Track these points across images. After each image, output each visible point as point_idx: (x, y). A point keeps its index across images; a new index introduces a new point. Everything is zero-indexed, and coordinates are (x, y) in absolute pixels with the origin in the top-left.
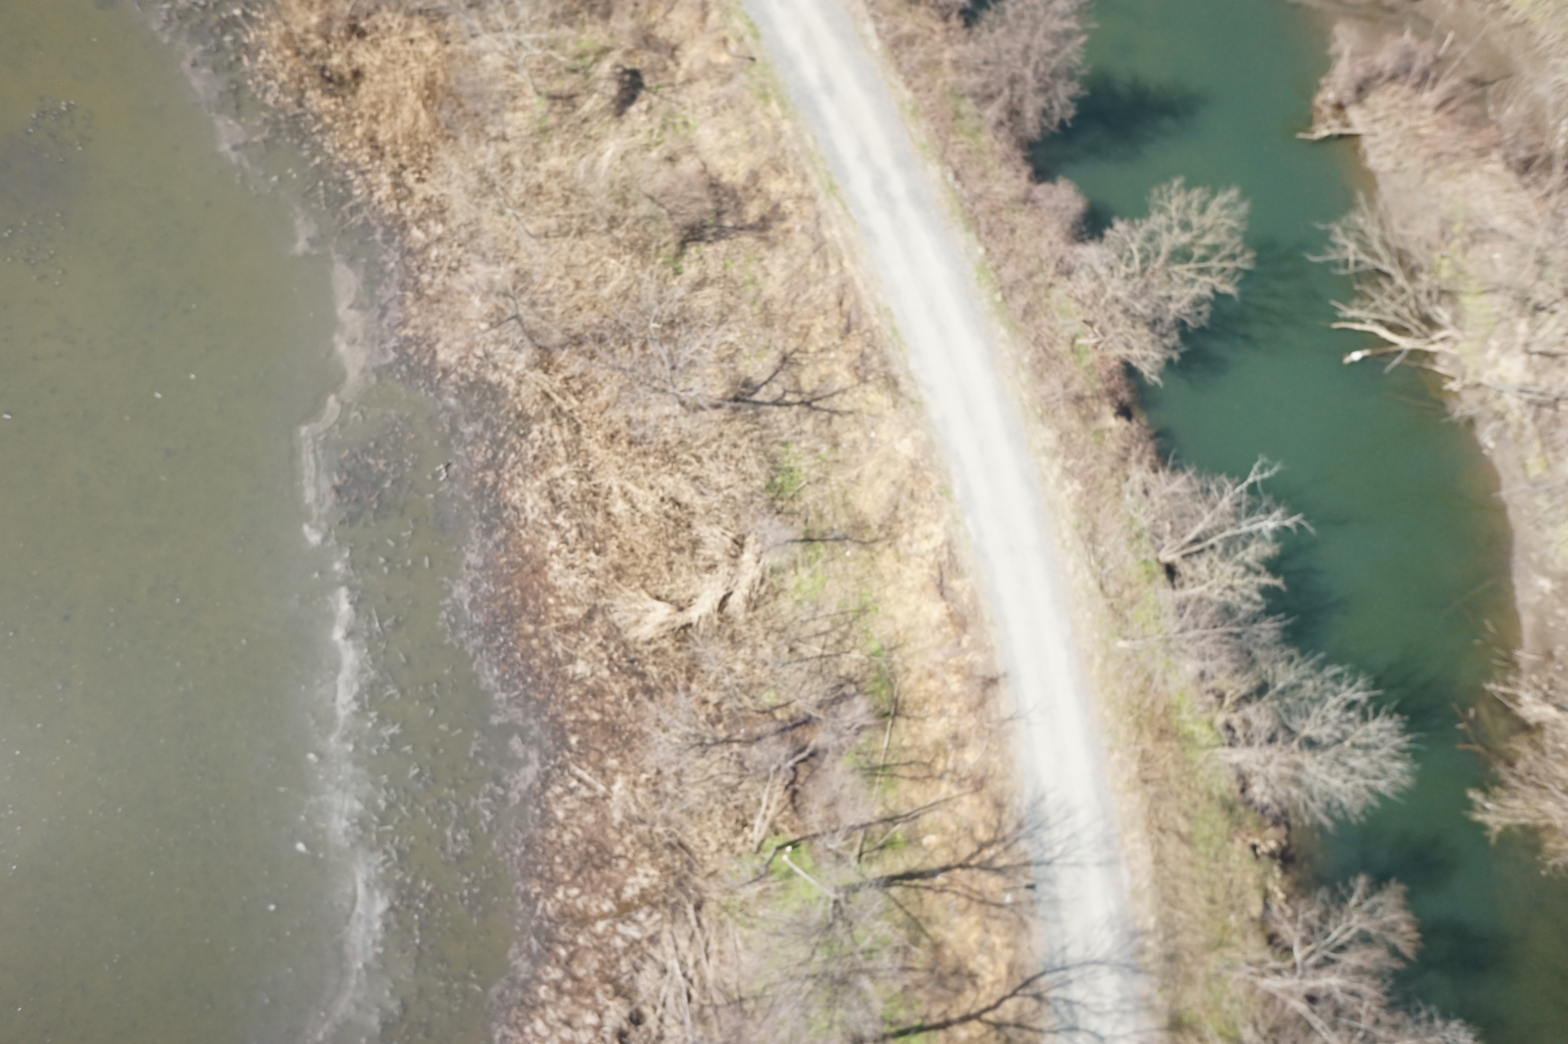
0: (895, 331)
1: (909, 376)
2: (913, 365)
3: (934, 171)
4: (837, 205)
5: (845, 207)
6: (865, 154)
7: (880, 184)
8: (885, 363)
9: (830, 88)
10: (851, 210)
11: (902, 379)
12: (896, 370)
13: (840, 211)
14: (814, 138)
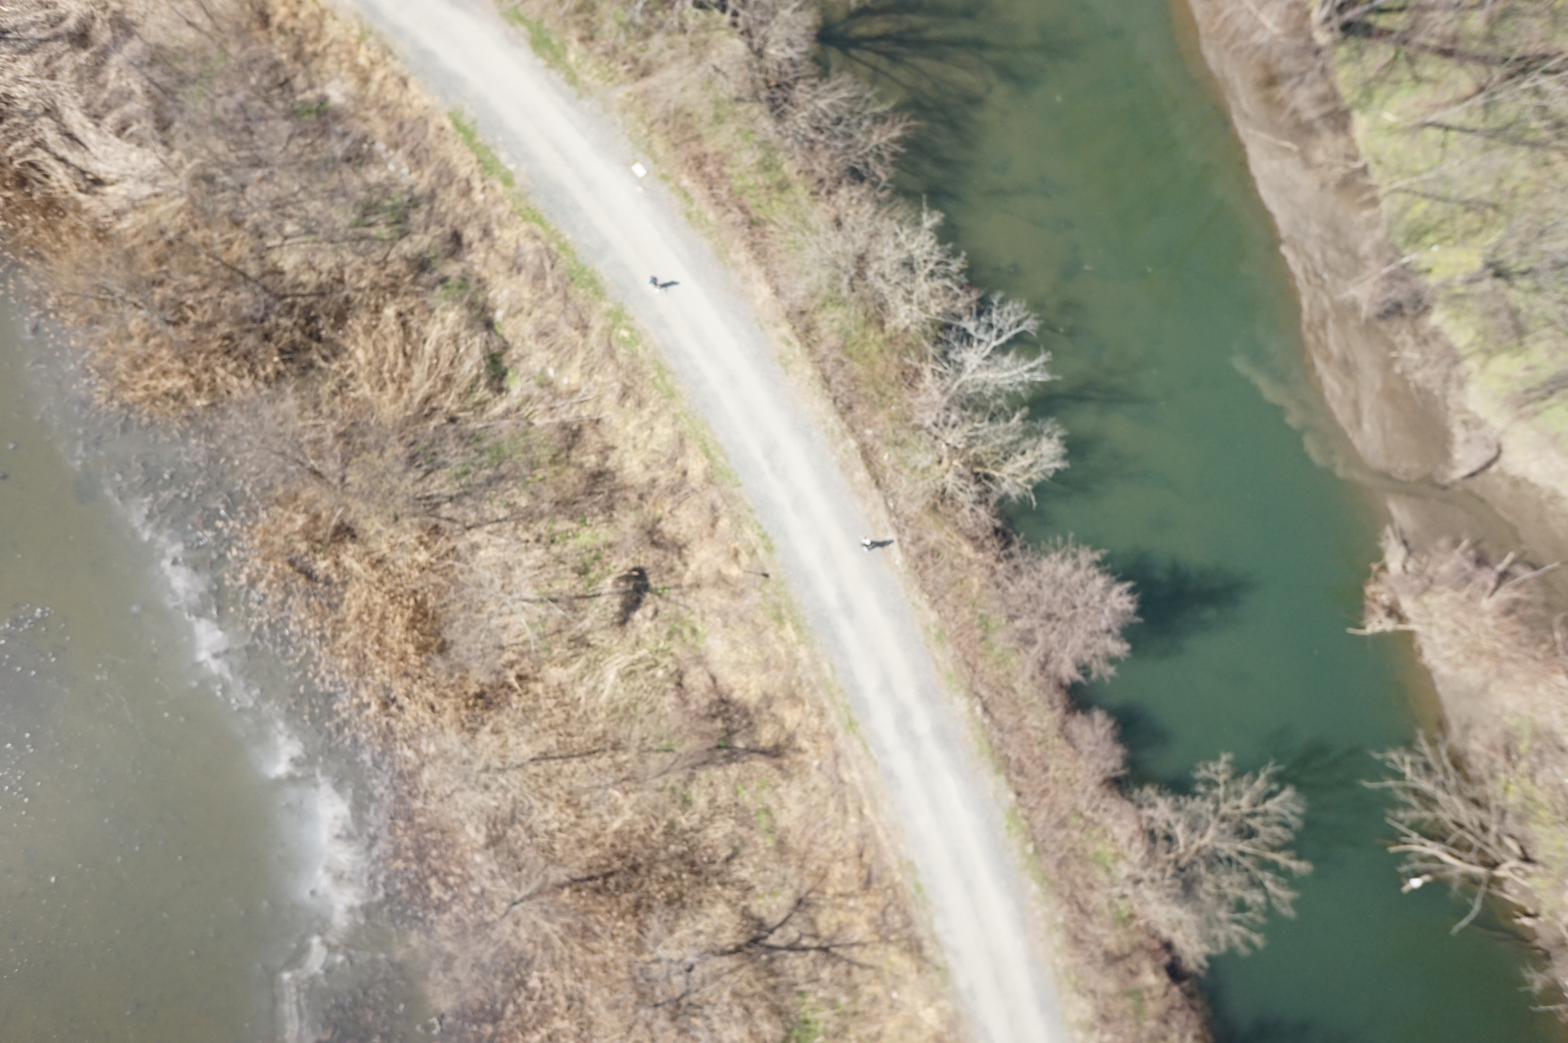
0: (919, 887)
1: (934, 938)
2: (939, 926)
3: (961, 704)
4: (856, 743)
5: (865, 746)
6: (886, 685)
7: (903, 720)
8: (908, 923)
9: (849, 610)
10: (872, 750)
11: (926, 943)
12: (921, 931)
13: (860, 751)
14: (832, 667)
